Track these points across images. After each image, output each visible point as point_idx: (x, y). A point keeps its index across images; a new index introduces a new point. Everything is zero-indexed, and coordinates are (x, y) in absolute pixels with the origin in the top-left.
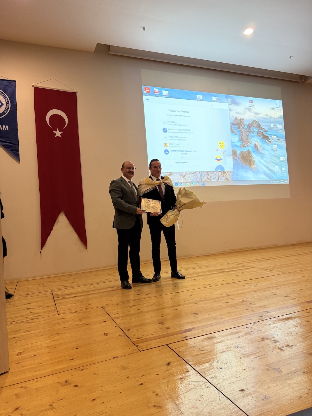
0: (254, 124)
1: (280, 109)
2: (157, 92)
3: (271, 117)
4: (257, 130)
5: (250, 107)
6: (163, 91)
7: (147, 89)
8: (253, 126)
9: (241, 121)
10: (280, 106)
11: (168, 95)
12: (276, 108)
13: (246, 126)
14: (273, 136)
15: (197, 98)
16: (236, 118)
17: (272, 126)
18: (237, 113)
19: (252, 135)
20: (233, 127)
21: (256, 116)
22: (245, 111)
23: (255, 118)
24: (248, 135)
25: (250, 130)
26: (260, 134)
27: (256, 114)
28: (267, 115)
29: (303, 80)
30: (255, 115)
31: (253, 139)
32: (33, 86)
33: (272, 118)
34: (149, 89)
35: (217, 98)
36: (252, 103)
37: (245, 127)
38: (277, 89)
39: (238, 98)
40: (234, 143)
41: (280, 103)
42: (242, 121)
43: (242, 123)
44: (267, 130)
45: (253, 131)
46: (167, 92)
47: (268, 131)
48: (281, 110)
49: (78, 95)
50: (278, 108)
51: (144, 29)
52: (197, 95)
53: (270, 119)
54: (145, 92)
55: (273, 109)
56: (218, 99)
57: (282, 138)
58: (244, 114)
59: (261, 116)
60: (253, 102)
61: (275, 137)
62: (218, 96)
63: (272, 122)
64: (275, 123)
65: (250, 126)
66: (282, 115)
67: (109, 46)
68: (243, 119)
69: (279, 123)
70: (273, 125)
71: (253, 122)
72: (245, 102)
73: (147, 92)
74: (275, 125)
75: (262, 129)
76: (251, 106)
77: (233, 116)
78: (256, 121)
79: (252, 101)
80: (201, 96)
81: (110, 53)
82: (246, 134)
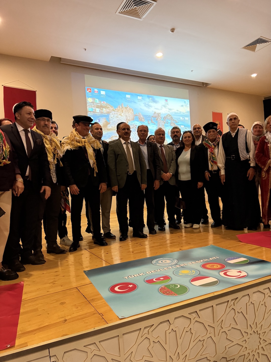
1: (187, 106)
2: (97, 92)
3: (181, 112)
4: (170, 122)
5: (166, 105)
6: (101, 91)
7: (89, 89)
8: (167, 118)
9: (158, 115)
10: (187, 104)
11: (105, 94)
13: (162, 119)
14: (182, 126)
15: (127, 97)
16: (155, 113)
17: (181, 118)
18: (155, 109)
19: (167, 125)
20: (153, 119)
22: (162, 108)
23: (169, 113)
24: (163, 125)
25: (165, 121)
26: (172, 124)
28: (177, 110)
29: (205, 86)
30: (169, 110)
31: (167, 128)
32: (2, 85)
33: (181, 113)
34: (90, 89)
35: (141, 97)
36: (167, 101)
38: (185, 91)
39: (157, 98)
40: (153, 130)
41: (187, 102)
44: (177, 121)
45: (168, 122)
46: (104, 92)
49: (37, 93)
50: (186, 106)
51: (85, 49)
52: (127, 95)
53: (180, 113)
54: (88, 92)
55: (182, 106)
56: (142, 98)
57: (188, 127)
58: (161, 110)
59: (173, 111)
60: (168, 101)
63: (182, 116)
64: (184, 116)
65: (165, 118)
66: (189, 110)
67: (61, 58)
68: (160, 113)
69: (186, 116)
71: (167, 116)
72: (161, 100)
73: (89, 91)
74: (183, 118)
75: (174, 120)
77: (153, 111)
78: (170, 115)
79: (167, 100)
80: (130, 96)
81: (61, 62)
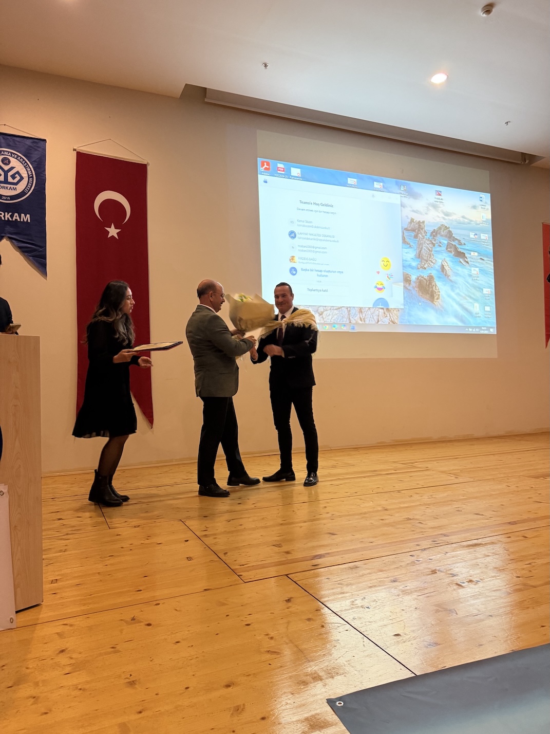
0: (442, 231)
1: (486, 207)
2: (282, 170)
3: (471, 221)
4: (446, 242)
5: (437, 203)
6: (292, 169)
7: (265, 163)
8: (439, 234)
9: (420, 225)
10: (486, 203)
11: (300, 176)
12: (480, 207)
13: (429, 234)
14: (472, 253)
15: (349, 183)
16: (412, 220)
17: (472, 236)
18: (413, 211)
19: (438, 249)
20: (407, 234)
21: (446, 217)
22: (428, 209)
23: (444, 221)
24: (430, 249)
25: (435, 241)
26: (451, 248)
27: (447, 214)
28: (463, 217)
29: (527, 162)
30: (444, 216)
31: (440, 256)
32: (74, 150)
33: (472, 223)
34: (268, 164)
35: (381, 184)
36: (440, 195)
37: (426, 235)
38: (483, 175)
39: (417, 187)
40: (406, 261)
41: (486, 198)
42: (422, 224)
43: (422, 229)
44: (463, 242)
45: (440, 243)
46: (299, 171)
47: (465, 244)
48: (488, 209)
49: (149, 168)
50: (483, 207)
51: (266, 66)
52: (349, 179)
53: (469, 223)
54: (262, 169)
55: (474, 207)
56: (383, 186)
57: (487, 257)
58: (426, 214)
59: (453, 217)
60: (442, 194)
61: (476, 254)
62: (383, 182)
63: (472, 230)
64: (478, 230)
65: (435, 233)
66: (490, 217)
67: (205, 90)
68: (423, 222)
69: (484, 231)
70: (474, 234)
71: (440, 228)
72: (428, 193)
73: (266, 169)
74: (476, 234)
75: (455, 239)
76: (438, 200)
77: (407, 216)
78: (446, 227)
79: (440, 192)
80: (355, 180)
81: (206, 100)
82: (427, 247)
